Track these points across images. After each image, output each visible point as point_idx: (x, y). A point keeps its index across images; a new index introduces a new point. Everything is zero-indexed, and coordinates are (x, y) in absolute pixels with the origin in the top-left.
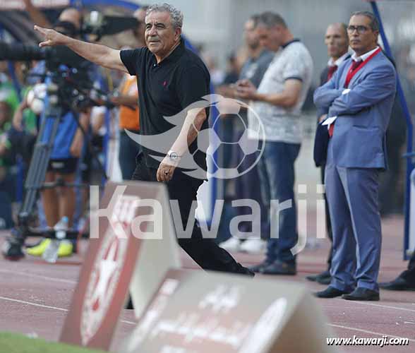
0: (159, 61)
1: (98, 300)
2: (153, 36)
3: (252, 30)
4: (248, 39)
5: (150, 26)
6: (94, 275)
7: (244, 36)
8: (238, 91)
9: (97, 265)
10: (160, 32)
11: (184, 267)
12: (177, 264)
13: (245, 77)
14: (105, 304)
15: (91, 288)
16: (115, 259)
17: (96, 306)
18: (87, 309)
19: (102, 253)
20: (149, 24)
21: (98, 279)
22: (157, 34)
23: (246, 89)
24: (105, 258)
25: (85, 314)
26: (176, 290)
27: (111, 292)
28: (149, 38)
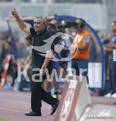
0: (38, 34)
1: (64, 114)
2: (36, 26)
3: (114, 26)
4: (113, 29)
5: (35, 23)
6: (63, 106)
7: (111, 28)
8: (110, 46)
9: (64, 103)
10: (38, 25)
11: (92, 103)
12: (90, 102)
13: (112, 41)
14: (67, 115)
15: (62, 110)
16: (70, 101)
17: (64, 116)
18: (61, 117)
19: (66, 99)
20: (35, 22)
21: (65, 107)
22: (37, 26)
23: (112, 45)
24: (67, 100)
25: (60, 119)
26: (90, 110)
27: (69, 112)
28: (35, 27)
